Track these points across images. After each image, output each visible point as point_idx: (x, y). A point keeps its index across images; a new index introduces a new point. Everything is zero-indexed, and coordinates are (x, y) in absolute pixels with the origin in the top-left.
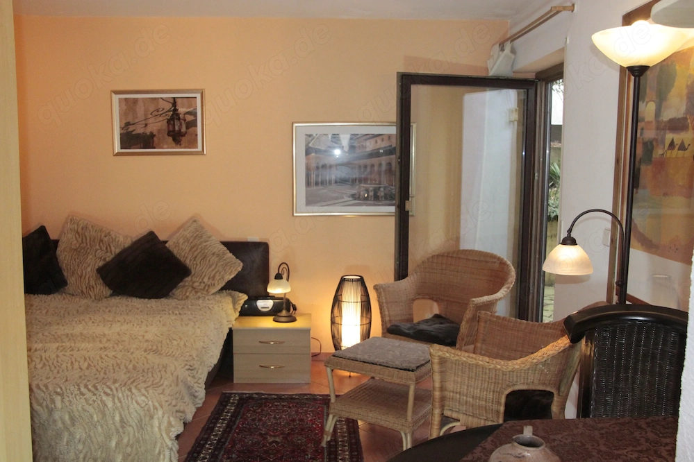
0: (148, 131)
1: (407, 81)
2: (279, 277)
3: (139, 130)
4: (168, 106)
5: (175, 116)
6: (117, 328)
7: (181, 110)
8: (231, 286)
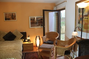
0: (9, 18)
1: (44, 11)
2: (28, 37)
3: (8, 18)
4: (12, 14)
5: (13, 16)
6: (8, 46)
7: (13, 15)
8: (22, 38)
